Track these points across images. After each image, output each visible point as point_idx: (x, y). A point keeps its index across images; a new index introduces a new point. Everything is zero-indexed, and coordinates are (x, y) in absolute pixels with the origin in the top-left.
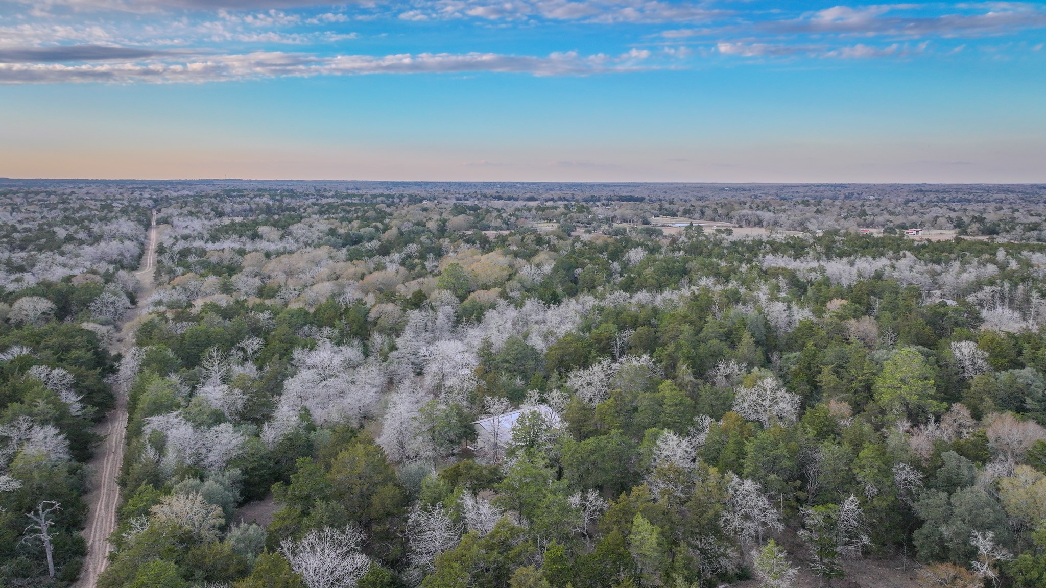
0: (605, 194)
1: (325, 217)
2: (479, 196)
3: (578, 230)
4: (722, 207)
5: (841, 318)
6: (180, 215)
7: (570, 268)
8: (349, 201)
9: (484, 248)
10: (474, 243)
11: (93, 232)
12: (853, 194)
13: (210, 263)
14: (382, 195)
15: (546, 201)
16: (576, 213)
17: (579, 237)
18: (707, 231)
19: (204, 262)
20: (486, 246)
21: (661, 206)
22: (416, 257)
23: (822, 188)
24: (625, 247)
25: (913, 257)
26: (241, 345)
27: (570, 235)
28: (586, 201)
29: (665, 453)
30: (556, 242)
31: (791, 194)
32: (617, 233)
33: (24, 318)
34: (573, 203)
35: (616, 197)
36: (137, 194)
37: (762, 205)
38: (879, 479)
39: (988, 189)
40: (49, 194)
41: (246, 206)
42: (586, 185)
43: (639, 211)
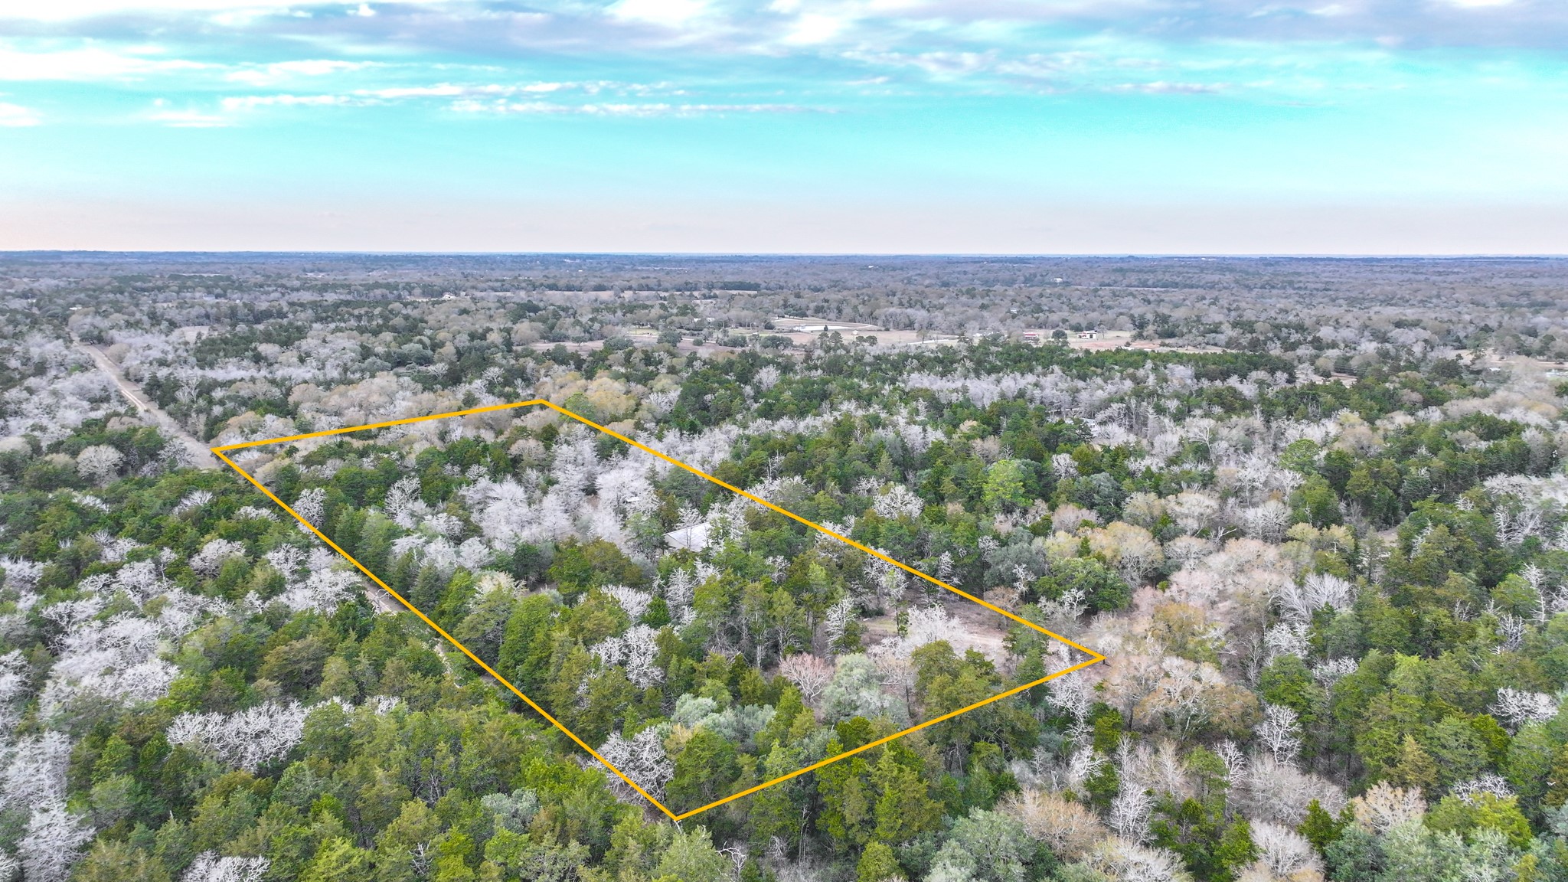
0: (700, 276)
3: (685, 339)
4: (864, 300)
5: (968, 438)
6: (117, 327)
7: (698, 394)
9: (579, 369)
16: (677, 315)
17: (695, 352)
18: (846, 339)
19: (236, 397)
20: (584, 368)
21: (783, 299)
22: (500, 383)
24: (753, 365)
30: (669, 360)
31: (956, 276)
32: (735, 343)
35: (720, 285)
37: (914, 297)
43: (760, 312)
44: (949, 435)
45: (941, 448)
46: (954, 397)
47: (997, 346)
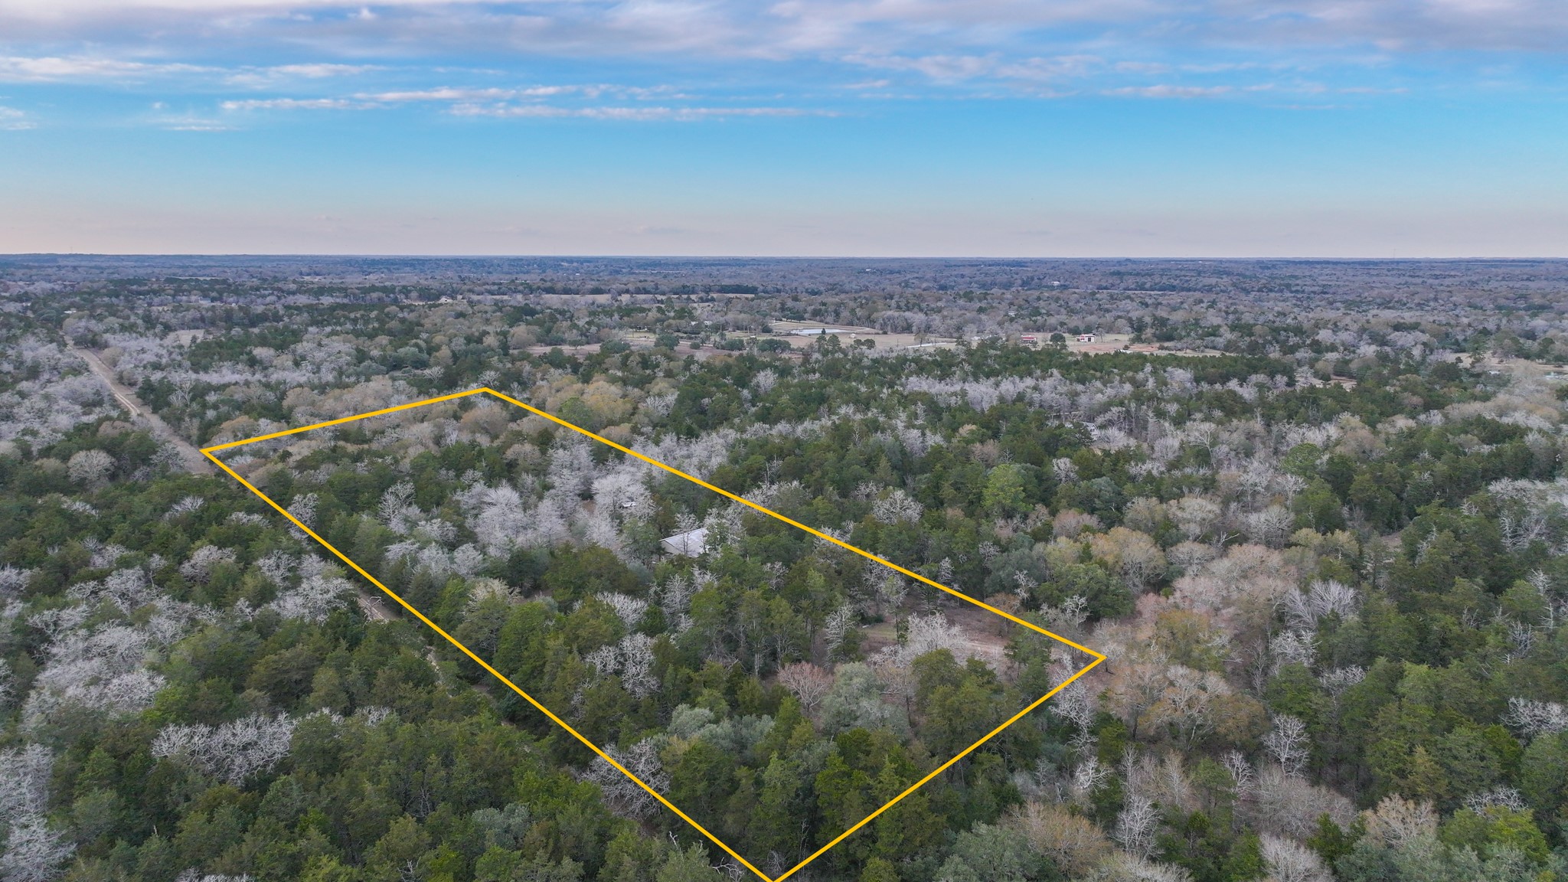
0: (700, 281)
2: (520, 287)
3: (685, 343)
4: (862, 306)
5: (968, 442)
6: (111, 331)
7: (696, 397)
9: (576, 371)
10: (560, 366)
12: (1032, 278)
13: (237, 402)
16: (674, 318)
19: (230, 400)
20: (578, 369)
21: (781, 302)
22: (499, 388)
24: (751, 370)
25: (1059, 376)
30: (666, 364)
32: (732, 346)
35: (717, 287)
37: (912, 300)
38: (968, 550)
43: (757, 316)
44: (948, 439)
45: (940, 452)
46: (953, 401)
47: (995, 349)
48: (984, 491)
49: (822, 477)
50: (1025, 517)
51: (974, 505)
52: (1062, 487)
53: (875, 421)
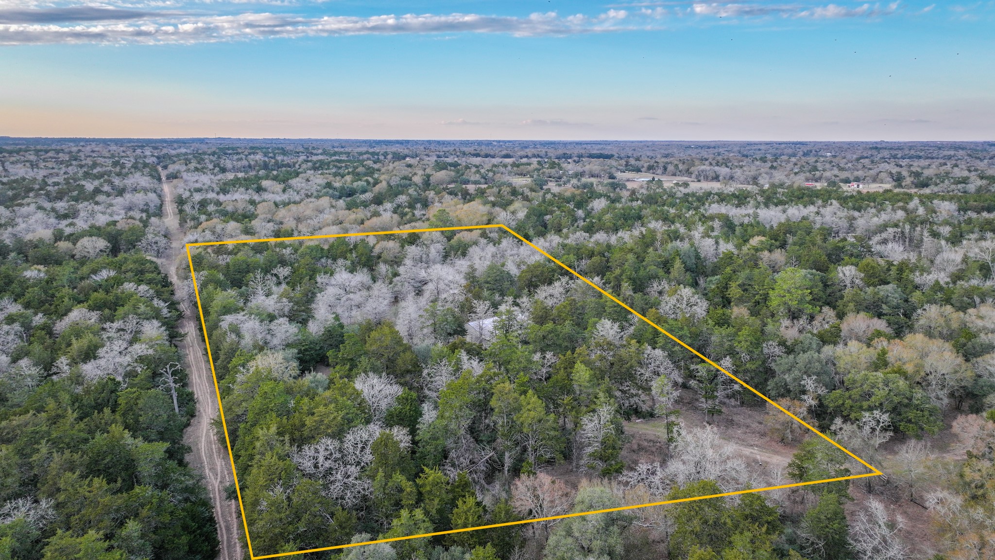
0: (577, 151)
1: (320, 172)
2: (458, 154)
3: (550, 184)
4: (684, 163)
5: (757, 250)
6: (188, 170)
7: (541, 215)
8: (337, 158)
9: (465, 199)
10: (456, 195)
11: (115, 185)
12: (811, 151)
13: (227, 211)
14: (367, 153)
15: (521, 158)
16: (548, 168)
17: (549, 189)
18: (666, 185)
19: (222, 210)
20: (467, 197)
21: (627, 162)
22: (406, 207)
23: (783, 146)
24: (590, 198)
25: (838, 205)
26: (275, 271)
27: (542, 189)
28: (558, 158)
29: (602, 333)
30: (529, 194)
31: (753, 151)
32: (585, 186)
33: (86, 254)
34: (546, 160)
35: (587, 155)
36: (139, 151)
37: (721, 161)
38: (751, 349)
39: (940, 146)
40: (58, 152)
41: (245, 163)
42: (559, 143)
43: (606, 167)
44: (739, 247)
45: (731, 258)
46: (746, 220)
47: (783, 188)
48: (771, 292)
49: (621, 275)
50: (812, 318)
51: (759, 305)
52: (848, 292)
53: (676, 232)
